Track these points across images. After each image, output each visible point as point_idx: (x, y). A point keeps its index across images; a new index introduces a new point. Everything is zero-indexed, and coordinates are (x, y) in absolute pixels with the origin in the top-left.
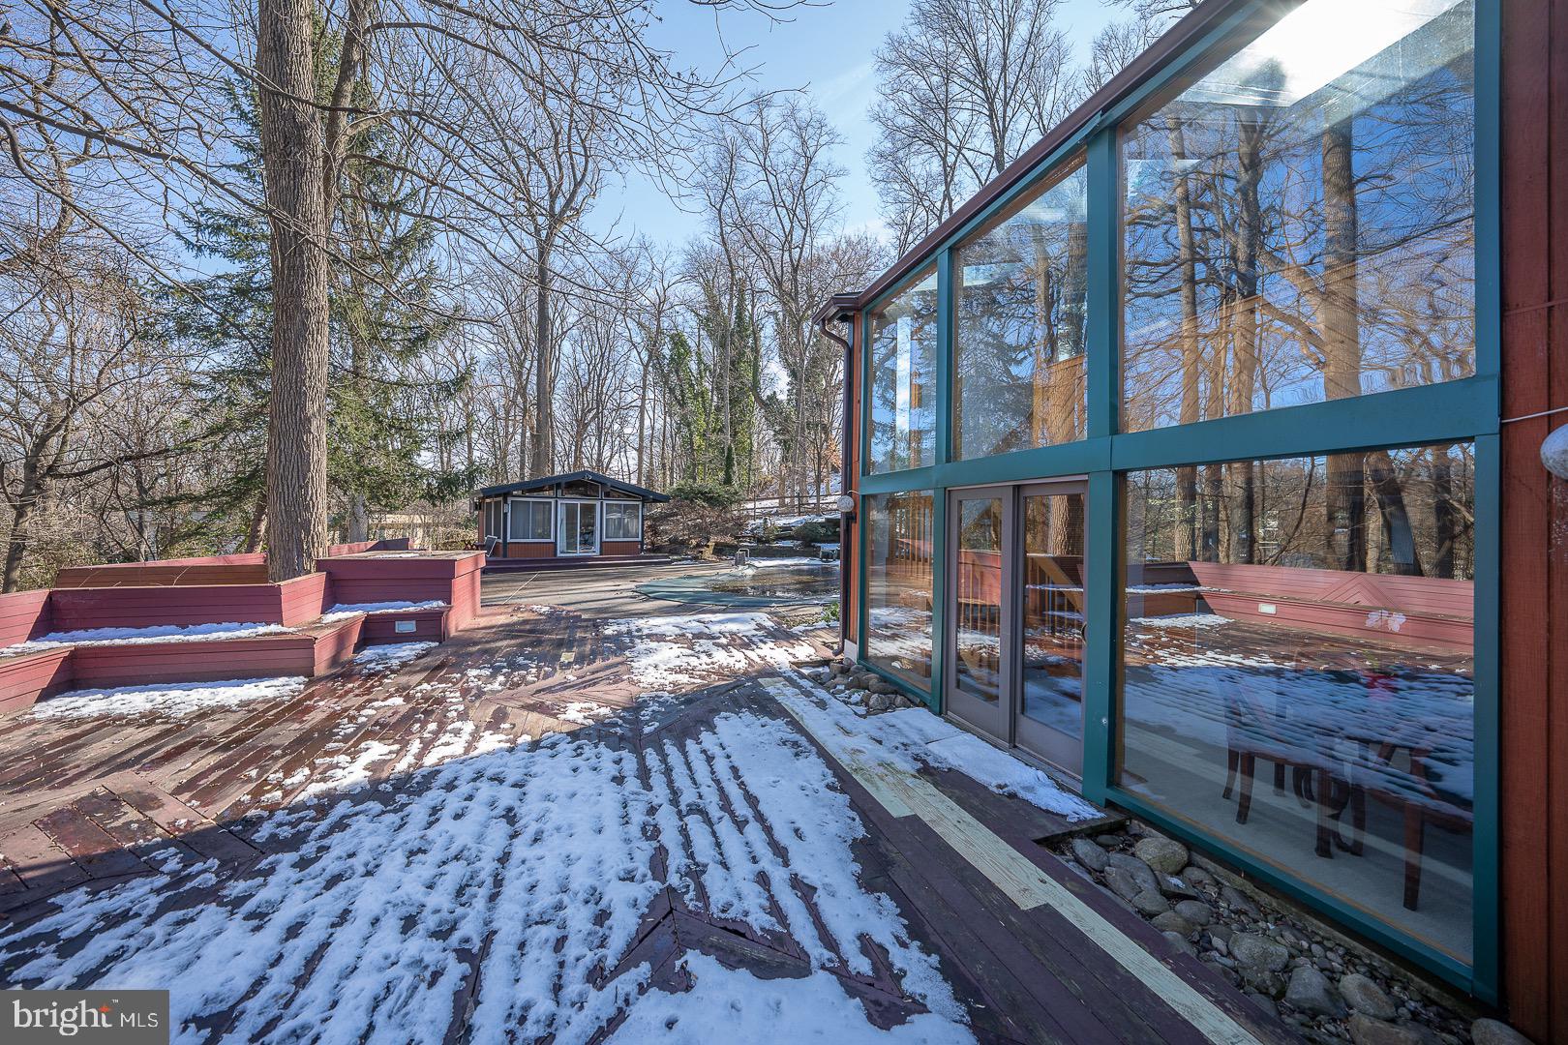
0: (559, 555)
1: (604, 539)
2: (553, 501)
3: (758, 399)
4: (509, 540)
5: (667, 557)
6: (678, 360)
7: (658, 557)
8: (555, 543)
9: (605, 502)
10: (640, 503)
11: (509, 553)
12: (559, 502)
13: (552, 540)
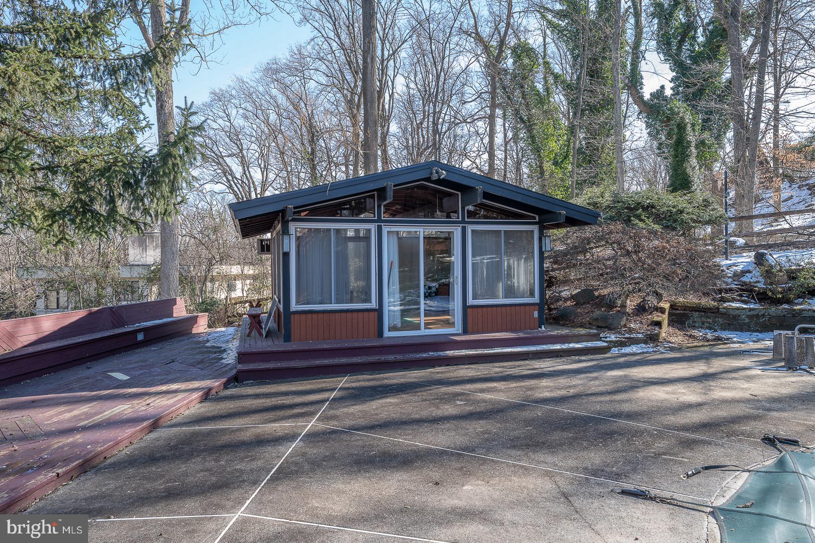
0: (387, 334)
1: (471, 301)
2: (373, 227)
3: (639, 99)
4: (294, 307)
5: (596, 337)
6: (522, 77)
7: (578, 338)
8: (379, 311)
9: (470, 228)
10: (535, 229)
11: (295, 332)
12: (385, 230)
13: (373, 304)
